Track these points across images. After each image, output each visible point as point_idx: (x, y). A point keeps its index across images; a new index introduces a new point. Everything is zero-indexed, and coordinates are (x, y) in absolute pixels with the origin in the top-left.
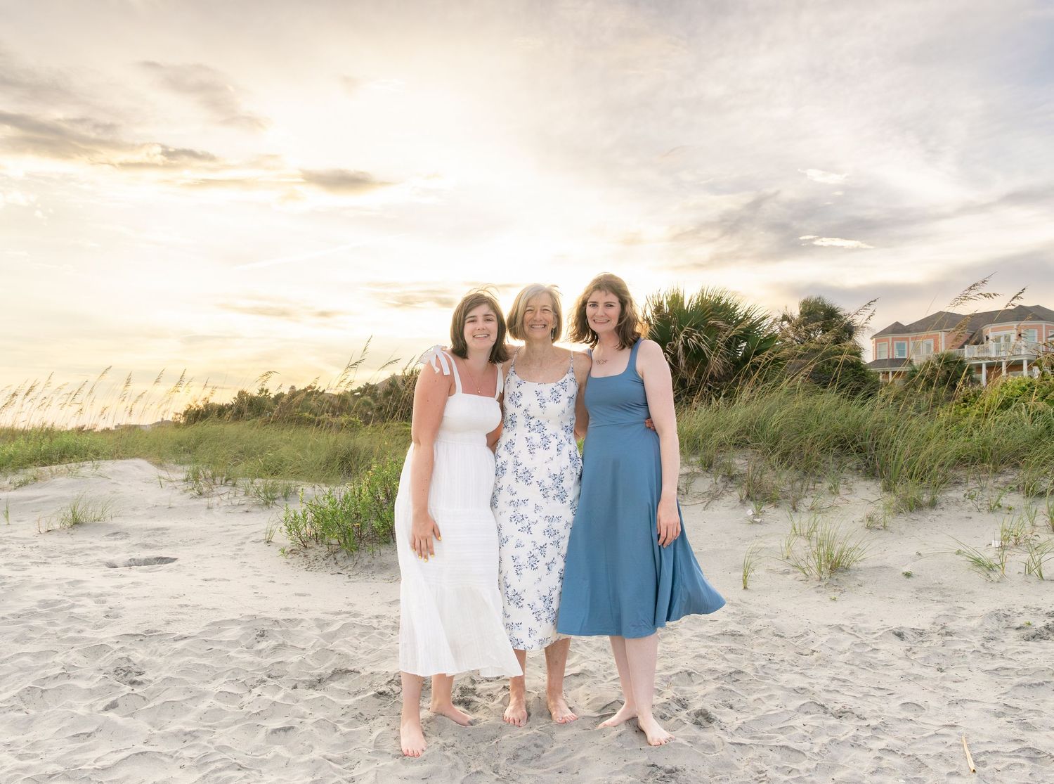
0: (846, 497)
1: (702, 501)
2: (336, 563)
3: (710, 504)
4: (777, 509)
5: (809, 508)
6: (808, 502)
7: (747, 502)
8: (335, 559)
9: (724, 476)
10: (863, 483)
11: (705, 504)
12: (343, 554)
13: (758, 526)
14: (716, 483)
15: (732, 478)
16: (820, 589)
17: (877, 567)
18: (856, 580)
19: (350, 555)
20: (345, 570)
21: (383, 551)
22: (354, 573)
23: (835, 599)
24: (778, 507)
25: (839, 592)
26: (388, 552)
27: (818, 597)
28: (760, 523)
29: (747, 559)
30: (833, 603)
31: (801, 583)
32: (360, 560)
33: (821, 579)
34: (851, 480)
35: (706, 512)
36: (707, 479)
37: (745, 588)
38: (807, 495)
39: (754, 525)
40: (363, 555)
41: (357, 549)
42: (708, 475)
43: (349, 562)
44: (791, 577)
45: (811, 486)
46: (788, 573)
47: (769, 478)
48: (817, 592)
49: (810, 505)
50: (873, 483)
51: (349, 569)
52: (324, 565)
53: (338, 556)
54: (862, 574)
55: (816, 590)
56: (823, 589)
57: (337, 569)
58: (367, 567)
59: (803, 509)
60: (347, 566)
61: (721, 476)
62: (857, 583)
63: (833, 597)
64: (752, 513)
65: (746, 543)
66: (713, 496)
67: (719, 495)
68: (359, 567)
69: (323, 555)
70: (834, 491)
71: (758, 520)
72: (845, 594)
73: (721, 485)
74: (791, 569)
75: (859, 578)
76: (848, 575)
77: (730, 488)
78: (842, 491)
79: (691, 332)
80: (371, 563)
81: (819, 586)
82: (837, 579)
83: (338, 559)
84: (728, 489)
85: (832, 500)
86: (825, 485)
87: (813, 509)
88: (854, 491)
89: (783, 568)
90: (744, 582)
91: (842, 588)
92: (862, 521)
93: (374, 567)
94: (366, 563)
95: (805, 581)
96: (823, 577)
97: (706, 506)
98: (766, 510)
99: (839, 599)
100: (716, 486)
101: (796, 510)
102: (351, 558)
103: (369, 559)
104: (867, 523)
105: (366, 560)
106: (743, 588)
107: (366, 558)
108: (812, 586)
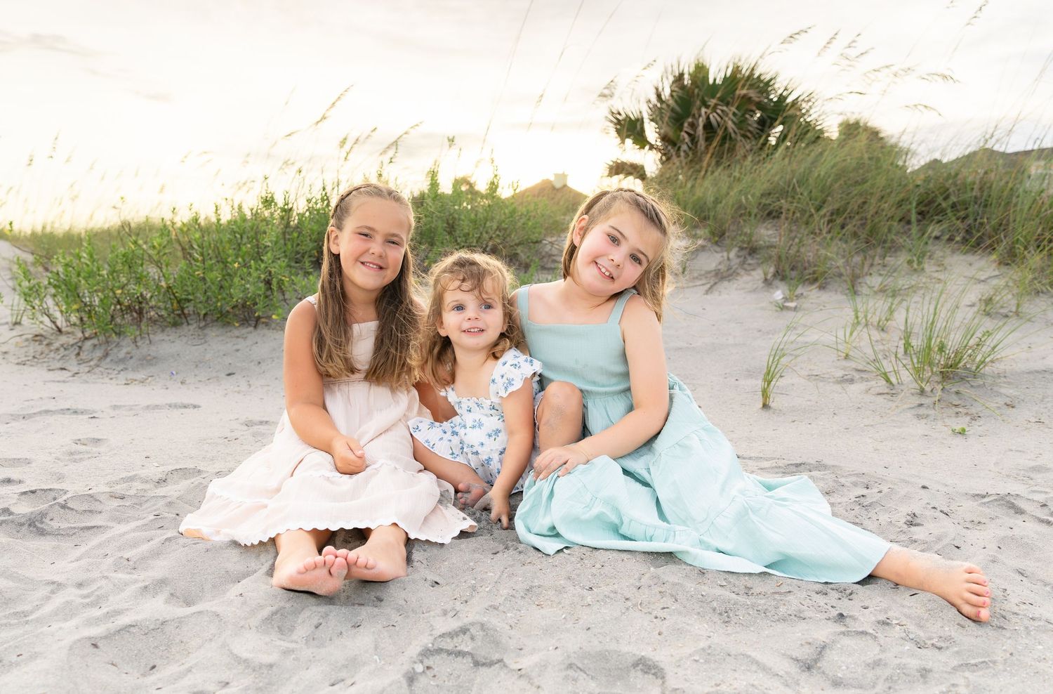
0: (936, 275)
1: (704, 282)
2: (78, 354)
3: (715, 287)
4: (822, 291)
5: (875, 289)
6: (875, 281)
7: (777, 282)
8: (80, 347)
9: (742, 249)
10: (962, 257)
11: (708, 286)
12: (95, 341)
13: (792, 314)
14: (728, 259)
15: (753, 251)
16: (922, 411)
17: (1037, 372)
18: (999, 394)
19: (105, 343)
20: (82, 365)
21: (159, 336)
23: (962, 433)
24: (824, 288)
25: (968, 419)
26: (167, 338)
27: (921, 428)
28: (795, 309)
29: (771, 359)
30: (959, 439)
31: (880, 398)
32: (115, 350)
33: (922, 392)
34: (941, 253)
35: (709, 296)
36: (715, 254)
37: (765, 406)
38: (871, 271)
39: (785, 312)
40: (125, 341)
41: (121, 334)
42: (718, 249)
43: (99, 353)
44: (860, 387)
45: (877, 260)
46: (852, 381)
47: (811, 251)
48: (919, 417)
49: (877, 285)
50: (978, 257)
51: (90, 362)
52: (59, 357)
53: (88, 344)
54: (1009, 383)
55: (913, 412)
56: (931, 412)
58: (122, 361)
59: (865, 290)
61: (737, 249)
62: (1001, 401)
63: (958, 428)
64: (781, 297)
65: (771, 336)
66: (722, 276)
67: (731, 275)
68: (108, 359)
69: (73, 342)
70: (916, 267)
71: (792, 305)
72: (981, 422)
73: (735, 262)
74: (857, 376)
75: (1003, 391)
76: (979, 386)
77: (749, 264)
78: (929, 267)
79: (716, 105)
80: (129, 356)
81: (921, 405)
82: (957, 393)
83: (83, 349)
84: (746, 266)
85: (914, 280)
86: (901, 259)
87: (883, 291)
88: (949, 268)
89: (840, 373)
90: (765, 394)
91: (973, 411)
92: (973, 305)
93: (132, 361)
94: (122, 354)
95: (888, 397)
96: (928, 388)
97: (710, 288)
98: (805, 294)
99: (970, 431)
100: (728, 263)
101: (856, 293)
102: (103, 347)
103: (129, 349)
104: (983, 308)
105: (125, 350)
106: (761, 406)
107: (126, 347)
108: (906, 406)
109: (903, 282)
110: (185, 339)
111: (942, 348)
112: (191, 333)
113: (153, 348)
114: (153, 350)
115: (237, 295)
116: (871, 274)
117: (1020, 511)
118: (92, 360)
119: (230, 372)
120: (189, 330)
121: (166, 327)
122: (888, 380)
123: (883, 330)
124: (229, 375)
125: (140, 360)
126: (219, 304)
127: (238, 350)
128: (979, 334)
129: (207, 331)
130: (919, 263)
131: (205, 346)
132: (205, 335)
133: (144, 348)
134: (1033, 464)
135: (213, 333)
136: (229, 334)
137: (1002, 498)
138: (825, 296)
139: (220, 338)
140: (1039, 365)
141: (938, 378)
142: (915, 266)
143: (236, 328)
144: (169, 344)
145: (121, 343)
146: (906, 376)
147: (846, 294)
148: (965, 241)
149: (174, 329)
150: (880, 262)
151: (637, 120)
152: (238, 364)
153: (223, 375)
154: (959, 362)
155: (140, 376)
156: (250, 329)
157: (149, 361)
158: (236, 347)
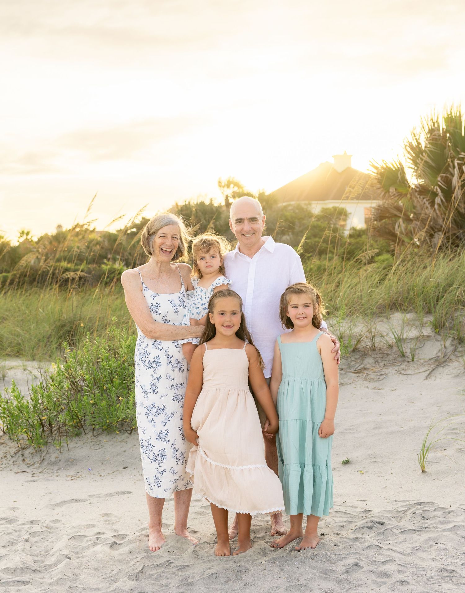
2: (24, 460)
3: (434, 372)
8: (23, 455)
9: (454, 339)
11: (428, 372)
12: (31, 450)
14: (445, 347)
15: (461, 341)
19: (39, 451)
20: (31, 467)
21: (71, 445)
22: (40, 471)
26: (77, 445)
32: (47, 456)
35: (431, 381)
36: (437, 342)
37: (423, 471)
40: (52, 449)
41: (46, 444)
42: (439, 338)
43: (37, 459)
51: (36, 466)
52: (11, 462)
53: (27, 452)
57: (24, 467)
58: (55, 463)
60: (34, 464)
61: (451, 339)
66: (439, 363)
67: (445, 361)
68: (45, 463)
69: (13, 451)
73: (449, 350)
77: (459, 351)
80: (58, 459)
83: (25, 456)
84: (456, 353)
93: (61, 463)
94: (53, 459)
97: (429, 374)
100: (445, 350)
102: (39, 455)
103: (56, 454)
105: (53, 455)
106: (421, 471)
107: (53, 453)
110: (88, 446)
112: (89, 440)
114: (72, 454)
119: (124, 466)
120: (88, 438)
124: (124, 468)
125: (65, 461)
127: (125, 451)
129: (100, 438)
131: (103, 449)
132: (100, 441)
133: (66, 453)
135: (104, 439)
136: (114, 439)
143: (117, 434)
144: (79, 449)
145: (49, 451)
149: (77, 438)
152: (129, 461)
153: (121, 469)
155: (71, 472)
156: (126, 434)
157: (71, 462)
158: (123, 449)
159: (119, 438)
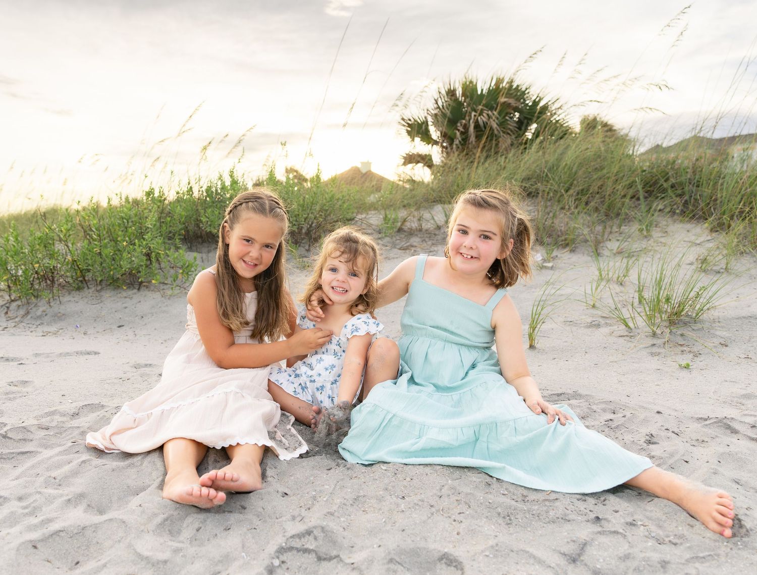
0: (662, 240)
4: (572, 254)
5: (614, 252)
6: (613, 245)
7: (536, 247)
8: (8, 308)
10: (681, 225)
12: (19, 303)
13: (549, 271)
16: (655, 350)
17: (744, 317)
18: (715, 336)
19: (26, 304)
20: (9, 322)
21: (67, 299)
23: (687, 367)
24: (574, 251)
25: (691, 356)
26: (73, 299)
27: (654, 363)
28: (552, 268)
29: (535, 308)
30: (685, 373)
31: (621, 339)
32: (34, 310)
33: (654, 335)
34: (664, 223)
37: (532, 347)
38: (612, 238)
39: (543, 271)
41: (38, 297)
43: (22, 312)
44: (604, 330)
45: (615, 229)
46: (598, 326)
47: (562, 222)
48: (652, 354)
49: (615, 249)
50: (694, 225)
51: (15, 320)
53: (14, 304)
54: (722, 327)
55: (648, 350)
56: (662, 350)
58: (39, 317)
59: (606, 252)
62: (717, 341)
63: (684, 363)
64: (541, 258)
65: (535, 290)
68: (29, 317)
71: (549, 265)
72: (702, 358)
74: (602, 321)
75: (718, 333)
76: (698, 330)
78: (656, 233)
79: (482, 110)
80: (44, 313)
81: (654, 345)
82: (682, 335)
83: (10, 309)
85: (644, 244)
86: (634, 227)
87: (620, 253)
88: (671, 234)
89: (589, 320)
90: (531, 337)
91: (695, 349)
92: (691, 264)
93: (46, 317)
94: (39, 313)
95: (628, 338)
96: (658, 332)
98: (559, 256)
99: (693, 366)
101: (598, 255)
102: (25, 307)
103: (44, 308)
104: (700, 266)
105: (41, 309)
106: (529, 347)
107: (42, 306)
108: (641, 346)
109: (636, 246)
110: (86, 300)
111: (668, 300)
112: (90, 295)
113: (62, 307)
114: (62, 309)
115: (126, 265)
116: (610, 240)
117: (735, 431)
118: (17, 317)
119: (120, 324)
120: (89, 293)
121: (72, 290)
122: (627, 325)
123: (621, 284)
124: (120, 327)
125: (52, 316)
126: (112, 273)
127: (126, 308)
128: (696, 289)
129: (102, 293)
130: (648, 231)
131: (101, 305)
132: (101, 296)
133: (56, 308)
134: (744, 392)
135: (107, 294)
136: (119, 295)
137: (720, 421)
138: (575, 258)
139: (112, 299)
140: (745, 312)
141: (667, 324)
142: (645, 233)
143: (125, 290)
144: (74, 303)
145: (38, 304)
146: (641, 322)
147: (591, 256)
148: (683, 212)
149: (78, 292)
150: (617, 230)
151: (423, 123)
152: (127, 319)
153: (115, 327)
154: (683, 310)
155: (53, 329)
156: (135, 291)
157: (59, 317)
158: (125, 305)
159: (124, 294)
